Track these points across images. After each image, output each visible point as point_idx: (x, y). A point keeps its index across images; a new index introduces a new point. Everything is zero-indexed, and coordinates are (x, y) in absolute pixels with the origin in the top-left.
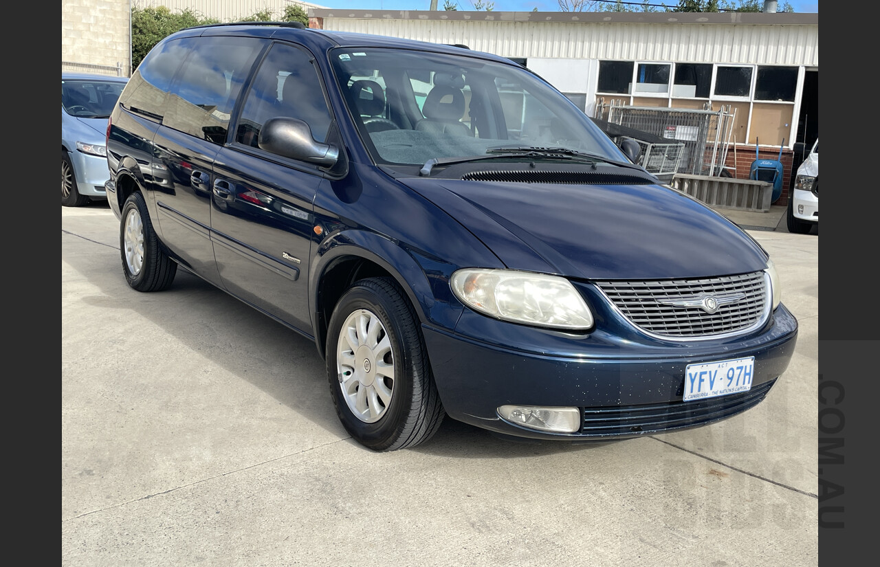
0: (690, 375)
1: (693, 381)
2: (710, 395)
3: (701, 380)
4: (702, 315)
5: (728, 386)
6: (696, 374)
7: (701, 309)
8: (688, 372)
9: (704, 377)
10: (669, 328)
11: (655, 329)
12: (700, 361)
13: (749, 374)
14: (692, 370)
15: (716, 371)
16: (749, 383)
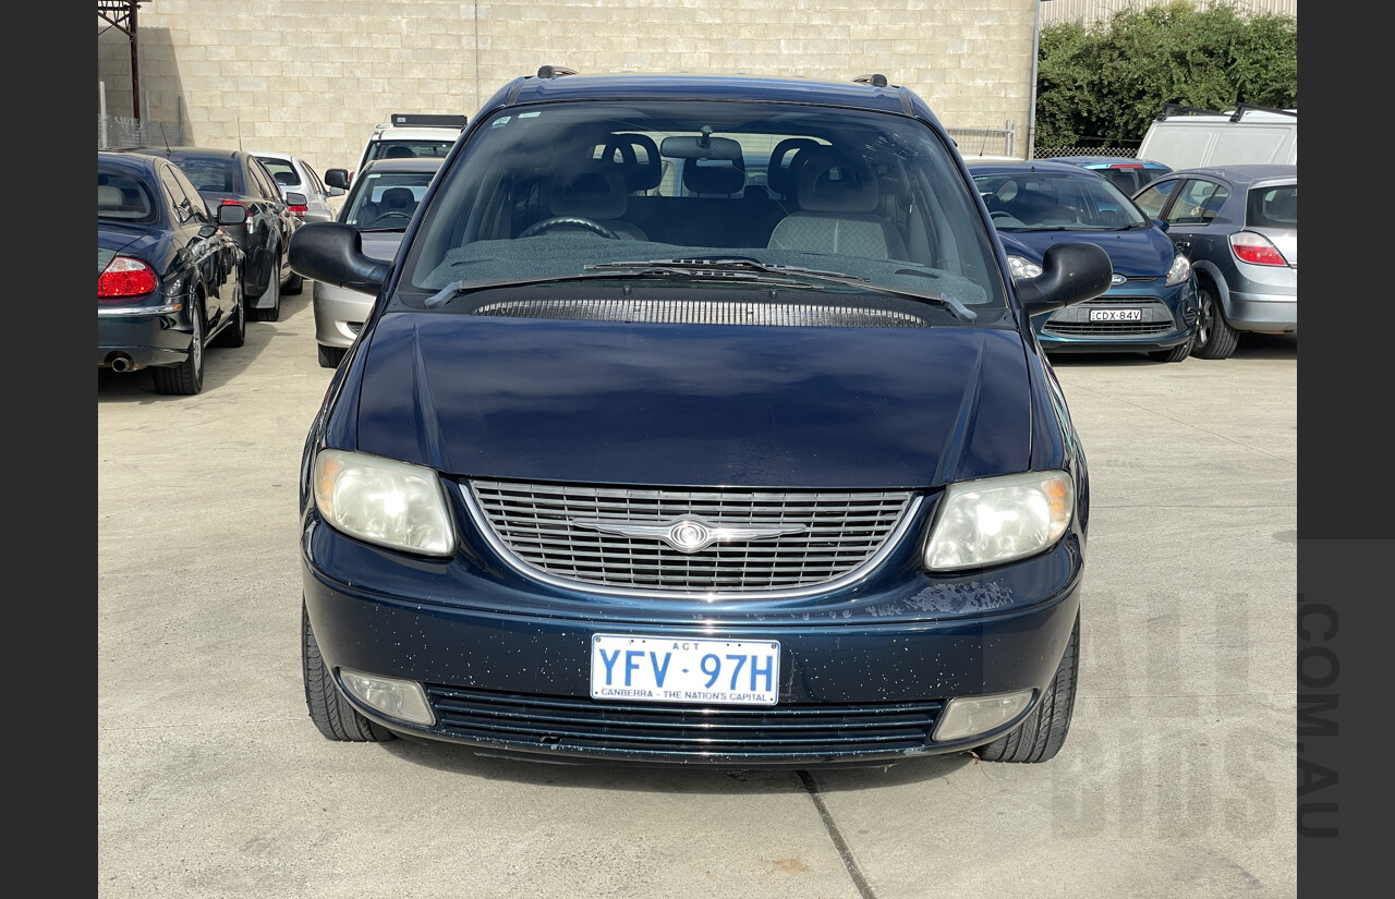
0: (603, 653)
1: (609, 665)
2: (659, 695)
3: (630, 666)
4: (663, 553)
5: (708, 686)
6: (617, 653)
7: (663, 543)
8: (597, 647)
9: (635, 660)
10: (579, 568)
11: (550, 566)
12: (627, 632)
13: (768, 672)
14: (605, 645)
15: (668, 656)
16: (768, 688)
